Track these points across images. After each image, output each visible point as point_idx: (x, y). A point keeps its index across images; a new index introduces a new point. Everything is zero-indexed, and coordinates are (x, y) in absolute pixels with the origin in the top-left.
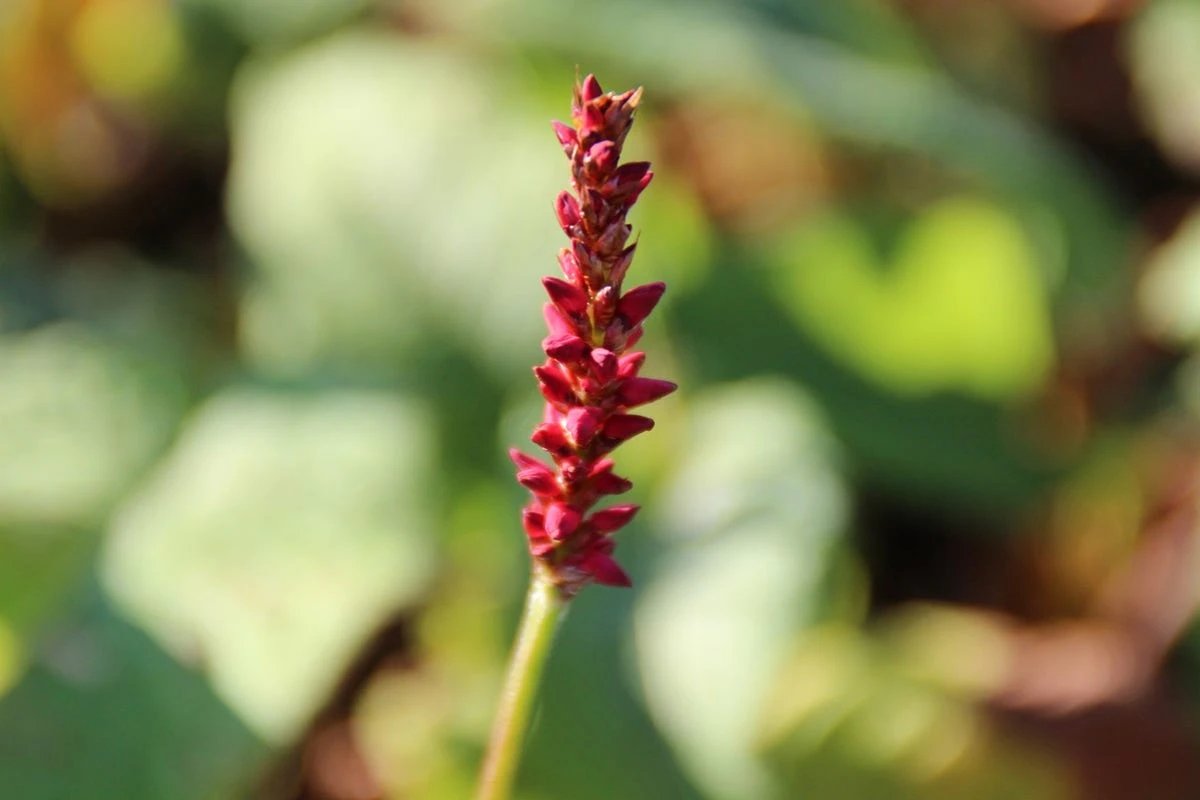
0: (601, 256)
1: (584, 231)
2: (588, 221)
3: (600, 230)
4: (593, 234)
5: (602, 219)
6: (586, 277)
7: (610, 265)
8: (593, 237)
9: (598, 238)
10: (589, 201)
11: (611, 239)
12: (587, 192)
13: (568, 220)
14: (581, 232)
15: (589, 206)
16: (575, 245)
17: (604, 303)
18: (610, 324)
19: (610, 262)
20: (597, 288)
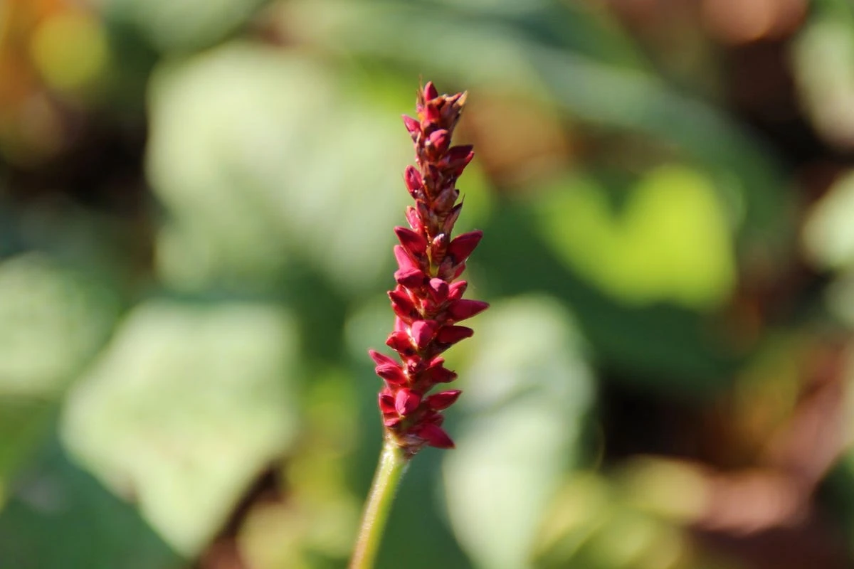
0: (437, 212)
1: (425, 194)
2: (428, 187)
3: (436, 193)
4: (432, 196)
5: (438, 186)
6: (426, 227)
7: (443, 219)
8: (431, 198)
9: (434, 200)
10: (429, 173)
11: (444, 200)
12: (428, 167)
13: (413, 185)
14: (422, 195)
15: (429, 176)
16: (419, 204)
17: (438, 245)
18: (442, 261)
19: (443, 217)
20: (434, 235)
